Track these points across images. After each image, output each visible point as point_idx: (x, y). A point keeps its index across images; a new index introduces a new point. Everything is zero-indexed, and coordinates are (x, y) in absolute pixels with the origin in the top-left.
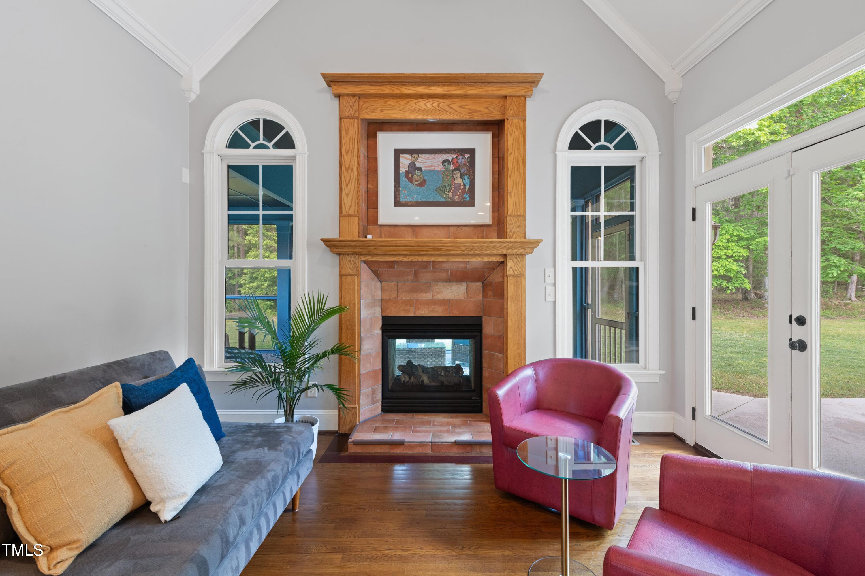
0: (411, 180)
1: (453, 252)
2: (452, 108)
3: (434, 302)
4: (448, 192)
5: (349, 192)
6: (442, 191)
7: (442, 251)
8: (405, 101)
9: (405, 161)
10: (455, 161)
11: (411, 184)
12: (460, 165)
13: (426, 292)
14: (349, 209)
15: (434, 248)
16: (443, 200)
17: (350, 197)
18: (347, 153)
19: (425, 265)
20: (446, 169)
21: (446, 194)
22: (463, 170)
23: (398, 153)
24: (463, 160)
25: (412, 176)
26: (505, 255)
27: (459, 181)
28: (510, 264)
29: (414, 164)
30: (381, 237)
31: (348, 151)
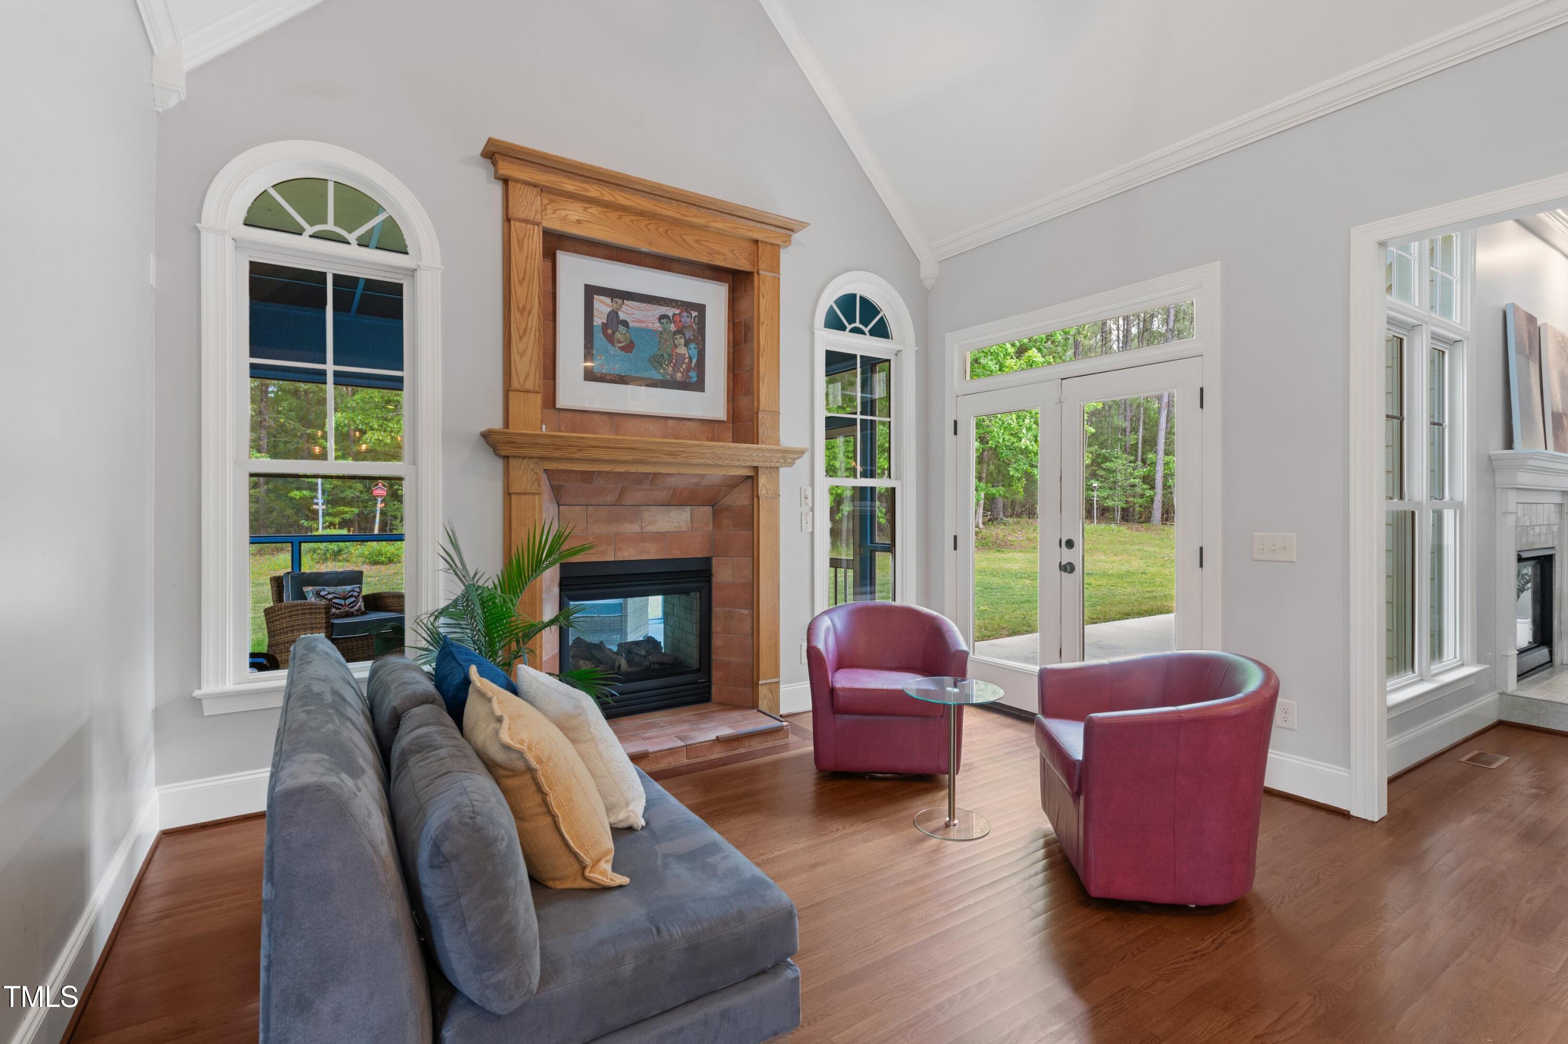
0: (610, 339)
1: (694, 461)
2: (685, 241)
3: (643, 537)
4: (667, 365)
5: (525, 350)
6: (659, 362)
7: (680, 460)
8: (616, 215)
10: (677, 318)
11: (610, 347)
12: (684, 327)
13: (632, 522)
14: (525, 380)
15: (670, 454)
16: (659, 377)
17: (526, 359)
18: (521, 283)
19: (639, 479)
20: (665, 329)
21: (664, 369)
22: (689, 334)
23: (591, 291)
24: (689, 320)
25: (613, 333)
26: (756, 469)
27: (682, 350)
28: (762, 480)
29: (617, 313)
30: (560, 431)
31: (523, 279)
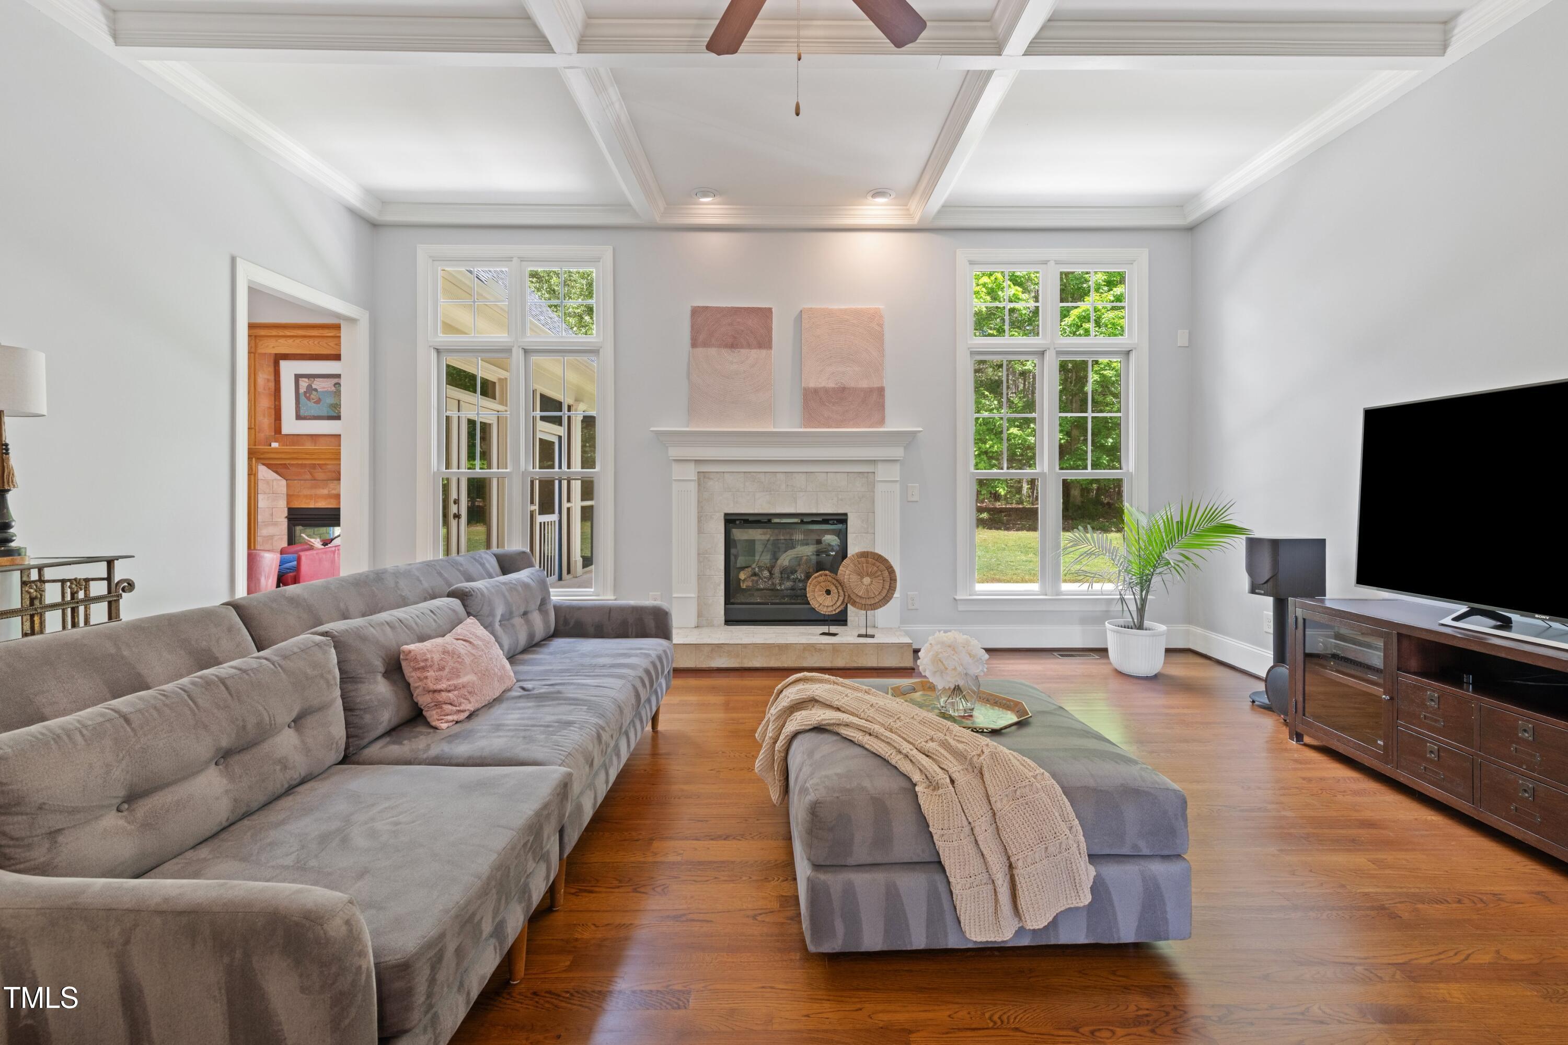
0: (309, 399)
2: (328, 345)
3: (329, 496)
6: (334, 407)
8: (292, 340)
9: (304, 383)
11: (308, 402)
13: (323, 488)
16: (335, 414)
20: (337, 390)
23: (298, 377)
25: (310, 395)
29: (311, 385)
30: (284, 445)
